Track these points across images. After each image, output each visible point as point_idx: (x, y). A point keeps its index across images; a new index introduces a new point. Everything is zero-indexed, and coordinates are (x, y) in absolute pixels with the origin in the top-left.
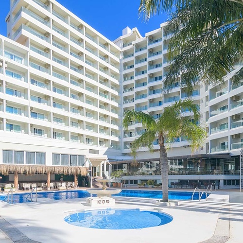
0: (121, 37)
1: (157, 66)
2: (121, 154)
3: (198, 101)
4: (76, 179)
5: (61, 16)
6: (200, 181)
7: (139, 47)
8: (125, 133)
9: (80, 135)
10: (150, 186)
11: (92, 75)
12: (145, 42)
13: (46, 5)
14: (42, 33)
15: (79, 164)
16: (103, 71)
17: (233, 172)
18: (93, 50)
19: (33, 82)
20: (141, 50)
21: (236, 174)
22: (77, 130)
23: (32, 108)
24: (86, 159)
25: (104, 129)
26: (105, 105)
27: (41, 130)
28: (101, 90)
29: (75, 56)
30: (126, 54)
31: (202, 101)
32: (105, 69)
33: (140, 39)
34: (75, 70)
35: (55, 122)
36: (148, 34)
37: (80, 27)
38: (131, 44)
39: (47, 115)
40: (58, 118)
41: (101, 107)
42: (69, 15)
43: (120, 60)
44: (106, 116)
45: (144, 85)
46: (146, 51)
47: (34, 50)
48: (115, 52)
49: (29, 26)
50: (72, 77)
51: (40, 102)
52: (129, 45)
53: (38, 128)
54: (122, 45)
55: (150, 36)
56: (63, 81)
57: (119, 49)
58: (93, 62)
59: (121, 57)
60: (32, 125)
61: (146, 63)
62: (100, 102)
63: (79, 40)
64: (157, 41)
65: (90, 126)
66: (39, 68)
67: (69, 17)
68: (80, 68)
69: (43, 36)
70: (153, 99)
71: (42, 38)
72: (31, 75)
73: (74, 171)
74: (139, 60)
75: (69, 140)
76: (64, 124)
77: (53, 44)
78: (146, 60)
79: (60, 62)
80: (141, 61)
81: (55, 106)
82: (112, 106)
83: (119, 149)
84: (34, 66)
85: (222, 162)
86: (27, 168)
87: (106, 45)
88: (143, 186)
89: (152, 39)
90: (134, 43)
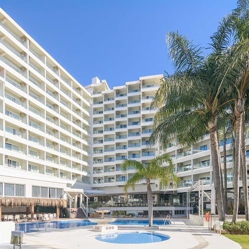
0: (92, 85)
1: (123, 116)
2: (91, 188)
3: (154, 149)
4: (58, 211)
5: (38, 54)
6: (159, 211)
7: (107, 97)
8: (94, 170)
9: (54, 169)
10: (122, 216)
11: (66, 115)
12: (112, 94)
13: (23, 41)
14: (18, 67)
15: (57, 197)
16: (75, 112)
17: (179, 205)
18: (67, 92)
19: (7, 113)
20: (108, 100)
21: (181, 206)
22: (52, 164)
23: (7, 139)
24: (64, 192)
25: (76, 165)
26: (77, 143)
27: (15, 162)
28: (74, 129)
29: (50, 95)
30: (96, 101)
31: (157, 150)
32: (78, 111)
33: (108, 91)
34: (50, 107)
35: (30, 155)
36: (115, 88)
37: (55, 69)
38: (100, 93)
39: (22, 148)
40: (34, 152)
41: (74, 144)
42: (46, 56)
43: (91, 105)
44: (78, 153)
45: (111, 130)
46: (113, 102)
47: (9, 81)
48: (86, 97)
49: (4, 56)
50: (48, 114)
51: (14, 133)
52: (99, 93)
53: (12, 160)
54: (92, 92)
55: (117, 90)
56: (38, 116)
57: (90, 95)
58: (67, 103)
59: (92, 102)
60: (6, 156)
61: (113, 112)
62: (74, 140)
63: (54, 80)
64: (122, 95)
65: (64, 161)
66: (14, 100)
67: (45, 58)
68: (55, 106)
69: (19, 70)
70: (119, 143)
71: (17, 71)
72: (7, 106)
73: (57, 203)
74: (107, 107)
75: (44, 174)
76: (38, 157)
77: (29, 80)
78: (113, 109)
79: (35, 98)
80: (109, 109)
81: (30, 139)
82: (84, 145)
83: (89, 183)
84: (9, 98)
85: (171, 197)
86: (12, 200)
87: (79, 89)
88: (116, 216)
89: (119, 93)
90: (103, 92)
